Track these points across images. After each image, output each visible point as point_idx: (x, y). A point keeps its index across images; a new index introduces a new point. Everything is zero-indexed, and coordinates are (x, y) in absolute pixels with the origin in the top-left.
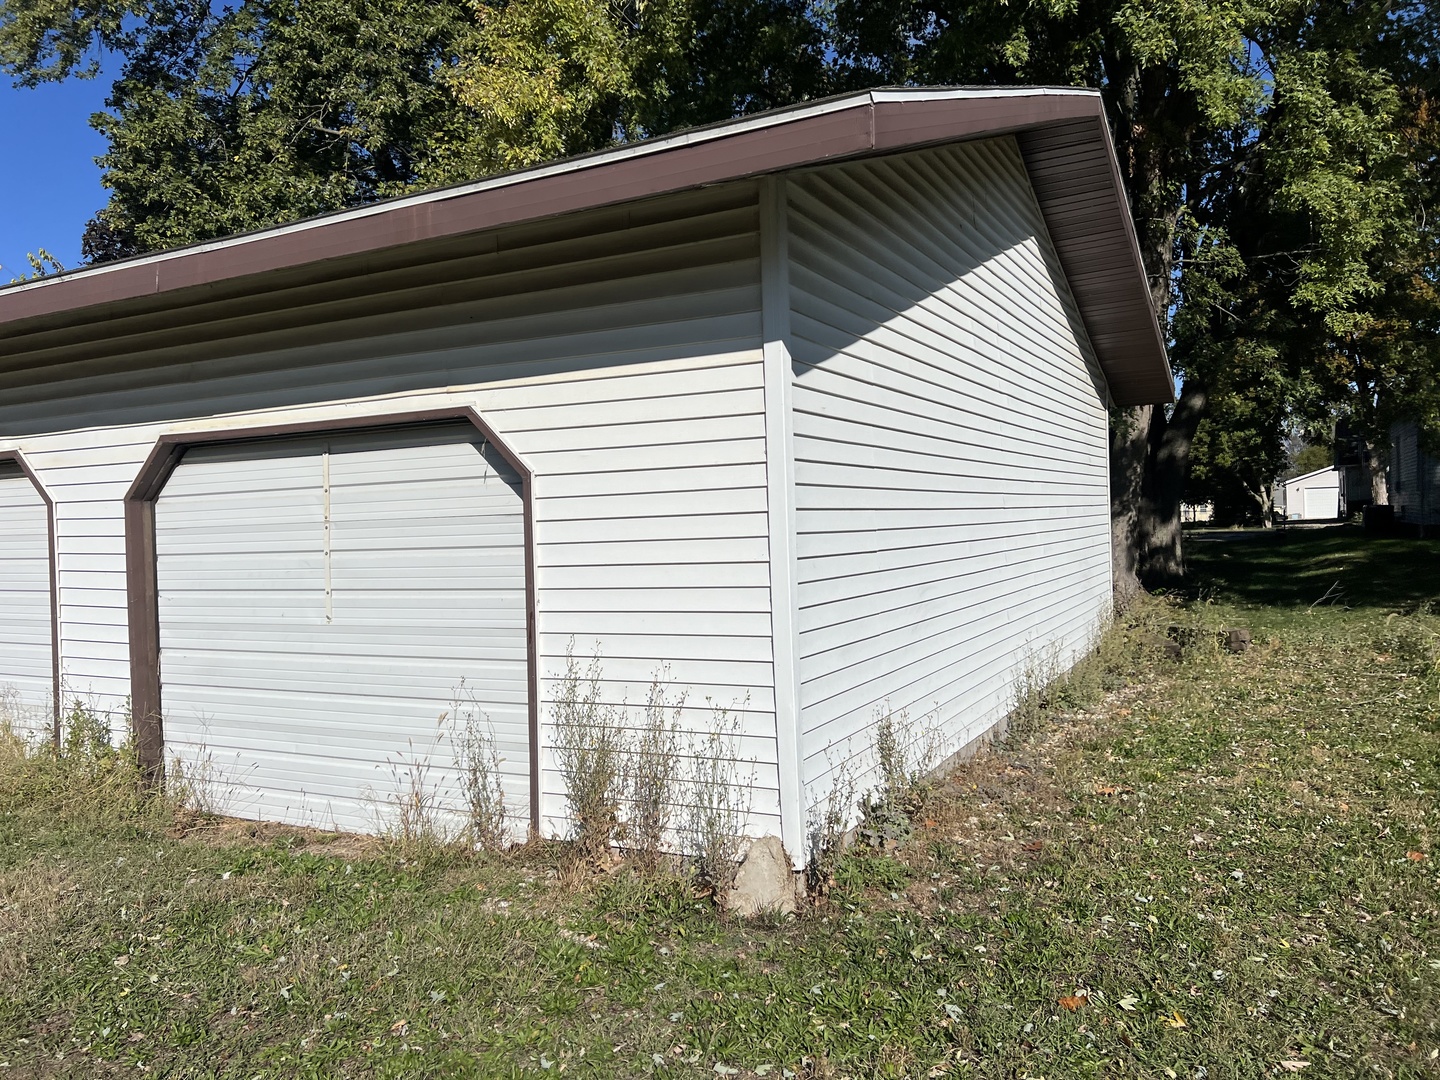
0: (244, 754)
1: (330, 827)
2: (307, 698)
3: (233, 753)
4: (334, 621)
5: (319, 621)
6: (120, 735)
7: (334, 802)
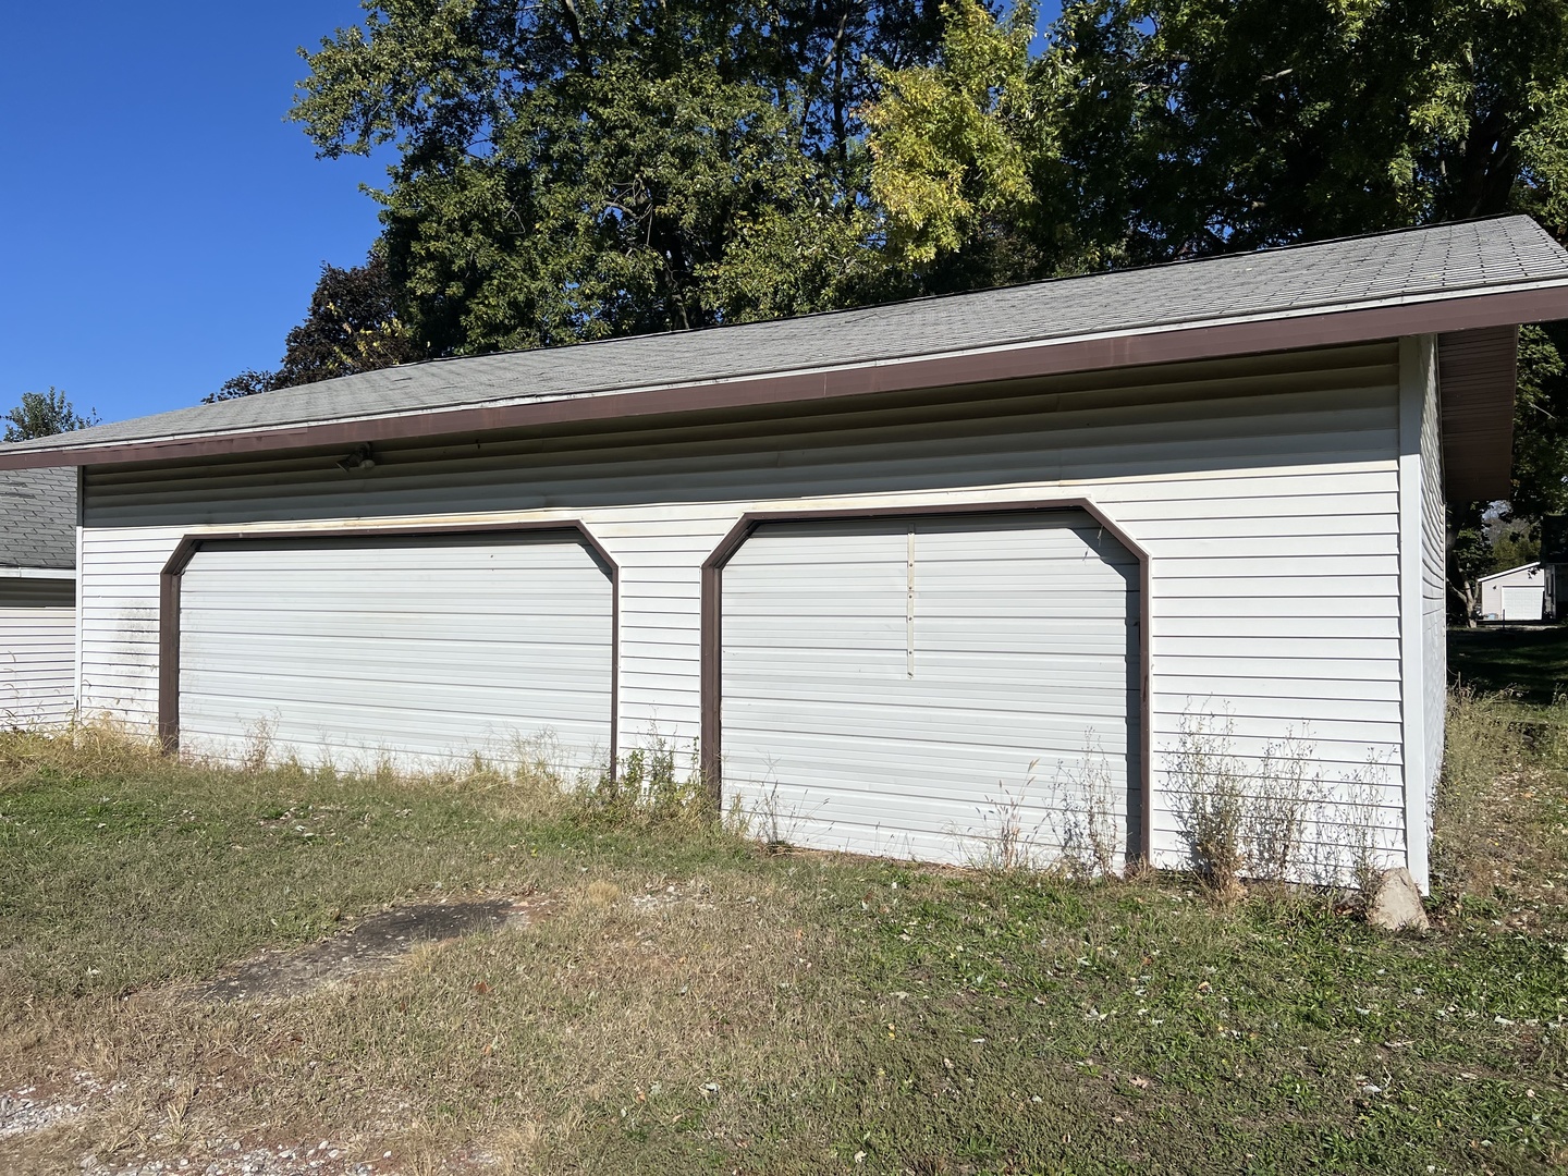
0: (811, 791)
1: (907, 857)
2: (883, 743)
3: (803, 790)
4: (915, 677)
5: (899, 677)
6: (685, 771)
7: (911, 835)
